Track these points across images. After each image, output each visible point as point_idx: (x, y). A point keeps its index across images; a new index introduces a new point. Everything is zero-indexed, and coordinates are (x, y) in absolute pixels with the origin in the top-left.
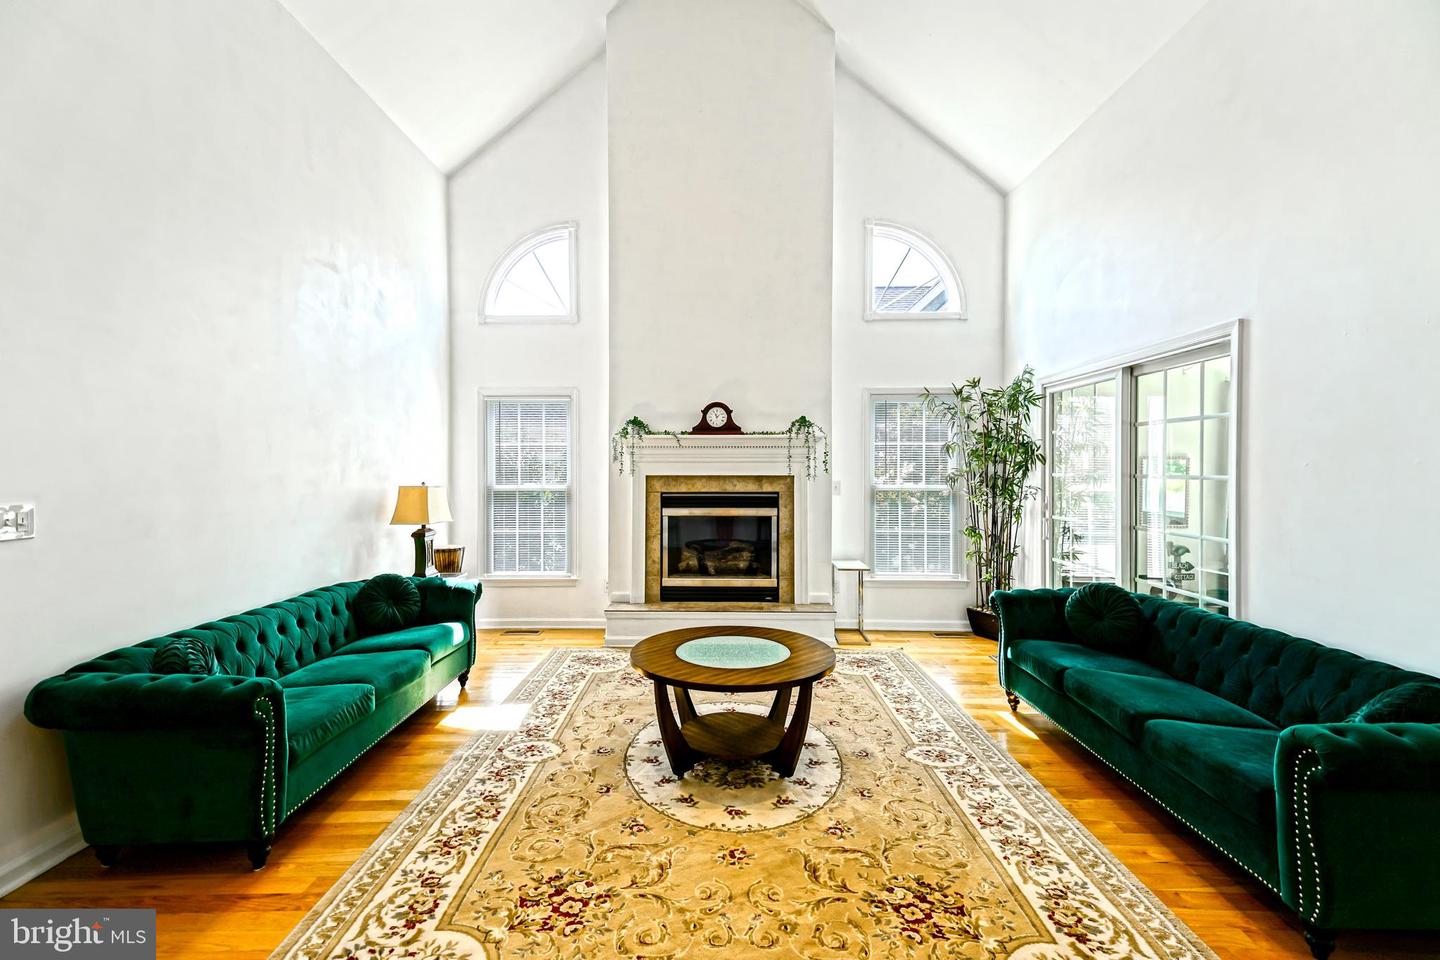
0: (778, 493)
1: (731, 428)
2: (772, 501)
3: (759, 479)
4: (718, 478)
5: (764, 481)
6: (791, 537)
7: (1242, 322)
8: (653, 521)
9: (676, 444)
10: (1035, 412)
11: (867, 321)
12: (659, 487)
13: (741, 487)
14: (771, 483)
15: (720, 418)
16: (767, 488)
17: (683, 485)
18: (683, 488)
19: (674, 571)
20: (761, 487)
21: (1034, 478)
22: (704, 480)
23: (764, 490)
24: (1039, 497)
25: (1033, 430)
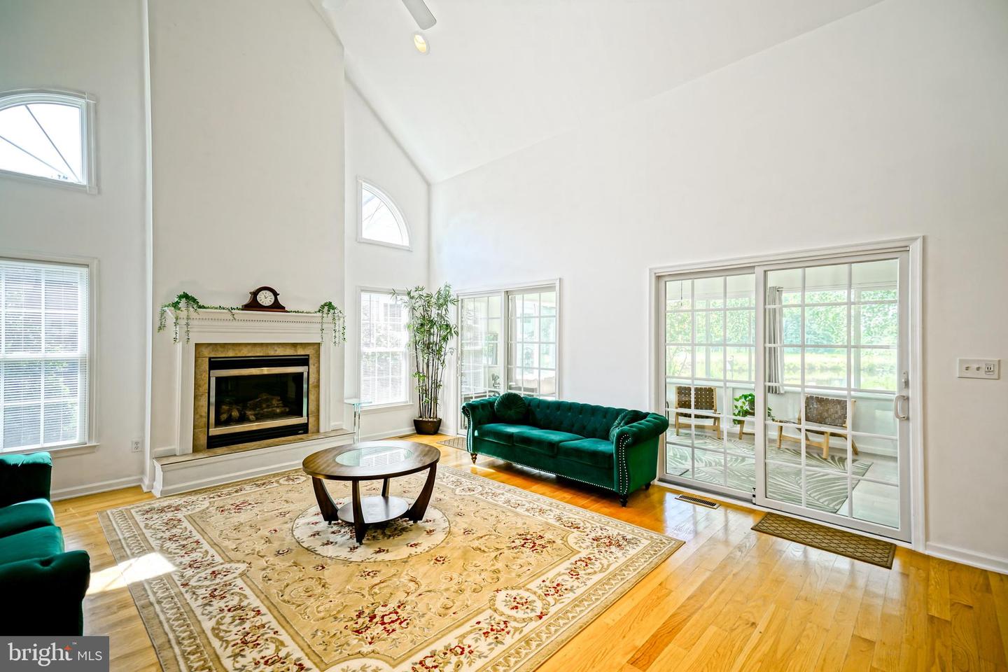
0: (308, 355)
1: (277, 306)
2: (304, 361)
3: (294, 345)
4: (262, 345)
5: (298, 346)
6: (318, 386)
7: (560, 279)
8: (201, 383)
9: (232, 318)
10: (451, 307)
11: (359, 242)
12: (207, 353)
13: (280, 352)
14: (304, 349)
15: (268, 299)
16: (301, 352)
17: (231, 350)
18: (231, 354)
19: (219, 423)
20: (296, 351)
21: (452, 343)
22: (249, 347)
23: (299, 354)
24: (455, 353)
25: (452, 319)
